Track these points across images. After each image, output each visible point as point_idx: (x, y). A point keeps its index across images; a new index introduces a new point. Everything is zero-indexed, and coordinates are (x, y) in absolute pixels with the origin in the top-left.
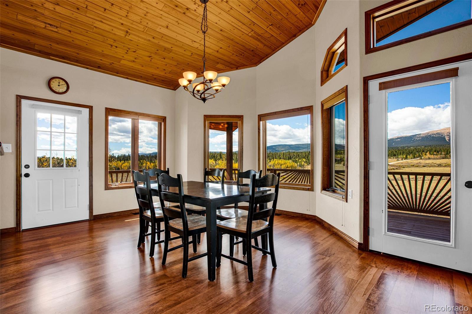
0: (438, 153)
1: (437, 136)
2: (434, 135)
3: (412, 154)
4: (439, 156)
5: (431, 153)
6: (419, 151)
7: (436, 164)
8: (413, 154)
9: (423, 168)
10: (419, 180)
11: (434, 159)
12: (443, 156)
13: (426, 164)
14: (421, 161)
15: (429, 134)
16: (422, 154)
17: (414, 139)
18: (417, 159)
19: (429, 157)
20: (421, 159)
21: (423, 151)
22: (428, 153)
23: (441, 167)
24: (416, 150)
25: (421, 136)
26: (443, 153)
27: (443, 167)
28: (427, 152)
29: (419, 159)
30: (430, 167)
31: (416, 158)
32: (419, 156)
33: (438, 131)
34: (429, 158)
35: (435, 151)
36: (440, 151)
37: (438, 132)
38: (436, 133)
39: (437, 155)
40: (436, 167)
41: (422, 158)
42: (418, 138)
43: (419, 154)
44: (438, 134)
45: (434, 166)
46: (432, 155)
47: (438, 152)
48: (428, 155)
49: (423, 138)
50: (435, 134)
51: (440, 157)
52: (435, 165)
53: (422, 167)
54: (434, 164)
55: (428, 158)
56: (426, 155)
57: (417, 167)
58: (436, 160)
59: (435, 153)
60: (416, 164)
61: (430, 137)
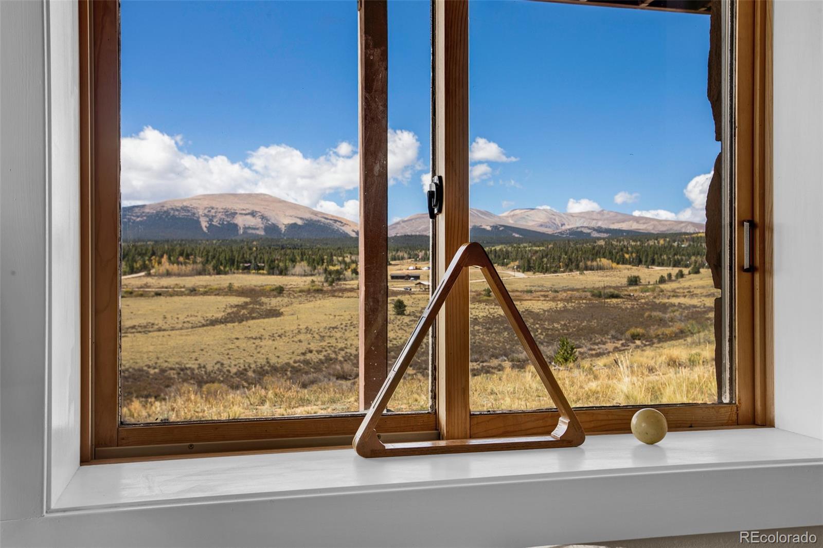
0: (189, 259)
1: (183, 214)
2: (177, 213)
3: (126, 259)
4: (190, 267)
5: (172, 258)
6: (144, 251)
7: (184, 287)
8: (128, 260)
9: (156, 298)
10: (150, 329)
11: (179, 275)
12: (199, 266)
13: (163, 287)
14: (149, 280)
15: (165, 209)
16: (150, 260)
17: (129, 219)
18: (140, 277)
19: (167, 271)
20: (149, 275)
21: (154, 254)
22: (165, 259)
23: (196, 295)
24: (136, 250)
25: (147, 210)
26: (199, 260)
27: (202, 294)
28: (162, 256)
29: (144, 276)
30: (171, 296)
31: (136, 273)
32: (145, 268)
33: (185, 200)
34: (168, 274)
35: (181, 254)
36: (192, 255)
37: (185, 204)
38: (181, 208)
39: (185, 263)
40: (185, 295)
41: (152, 271)
42: (138, 217)
43: (144, 262)
44: (185, 209)
45: (181, 294)
46: (175, 265)
47: (187, 257)
48: (166, 265)
49: (150, 216)
50: (177, 210)
51: (193, 270)
52: (183, 290)
53: (153, 296)
54: (181, 288)
55: (165, 271)
56: (160, 263)
57: (142, 295)
58: (184, 278)
59: (181, 259)
60: (138, 288)
61: (167, 216)
